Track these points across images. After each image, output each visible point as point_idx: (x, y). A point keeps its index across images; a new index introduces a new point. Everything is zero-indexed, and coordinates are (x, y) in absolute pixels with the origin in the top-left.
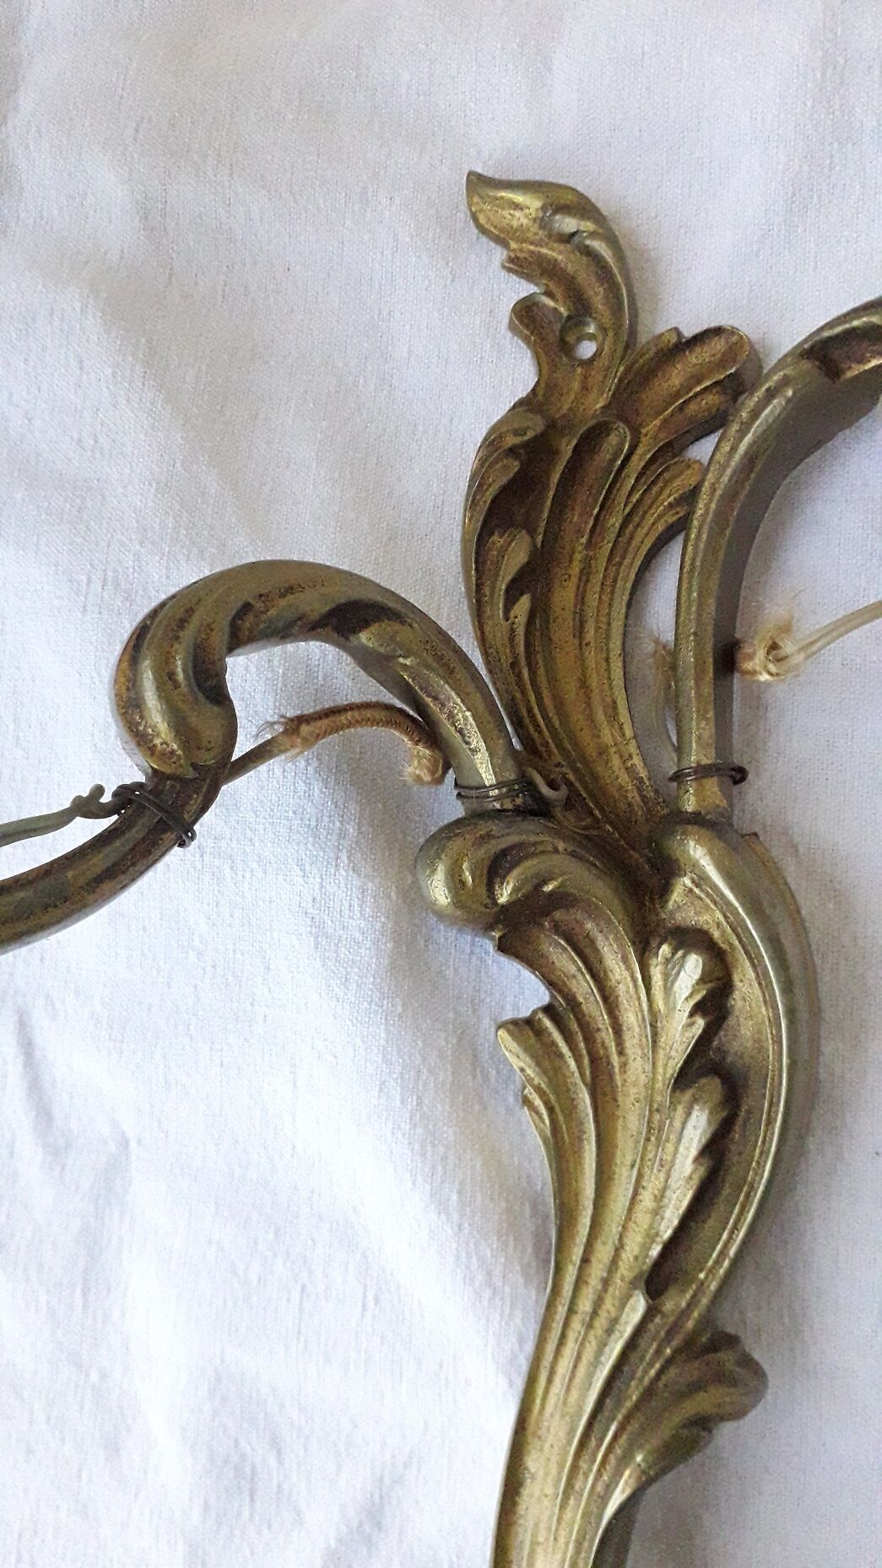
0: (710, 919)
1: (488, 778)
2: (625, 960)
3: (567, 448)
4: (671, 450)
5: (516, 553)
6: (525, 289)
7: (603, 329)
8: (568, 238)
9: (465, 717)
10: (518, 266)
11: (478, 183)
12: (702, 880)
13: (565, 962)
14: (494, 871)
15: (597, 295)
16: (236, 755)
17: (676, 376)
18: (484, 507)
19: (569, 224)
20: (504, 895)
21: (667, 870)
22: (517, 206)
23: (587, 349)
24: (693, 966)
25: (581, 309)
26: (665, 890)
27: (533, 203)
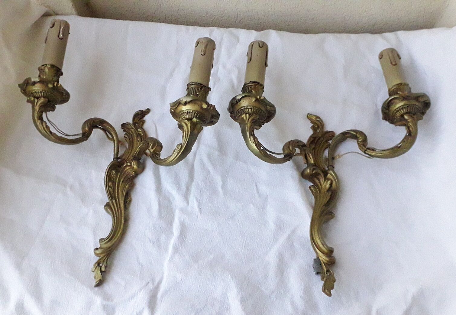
0: (331, 177)
1: (312, 162)
2: (323, 181)
3: (317, 139)
4: (327, 141)
5: (313, 146)
6: (312, 125)
7: (320, 129)
8: (318, 121)
9: (311, 156)
10: (312, 122)
11: (308, 114)
12: (331, 174)
13: (317, 181)
14: (313, 170)
15: (320, 127)
16: (295, 154)
17: (327, 135)
18: (310, 142)
19: (318, 119)
20: (314, 172)
21: (327, 174)
22: (313, 117)
23: (318, 131)
24: (329, 182)
25: (318, 127)
26: (327, 176)
27: (315, 117)
